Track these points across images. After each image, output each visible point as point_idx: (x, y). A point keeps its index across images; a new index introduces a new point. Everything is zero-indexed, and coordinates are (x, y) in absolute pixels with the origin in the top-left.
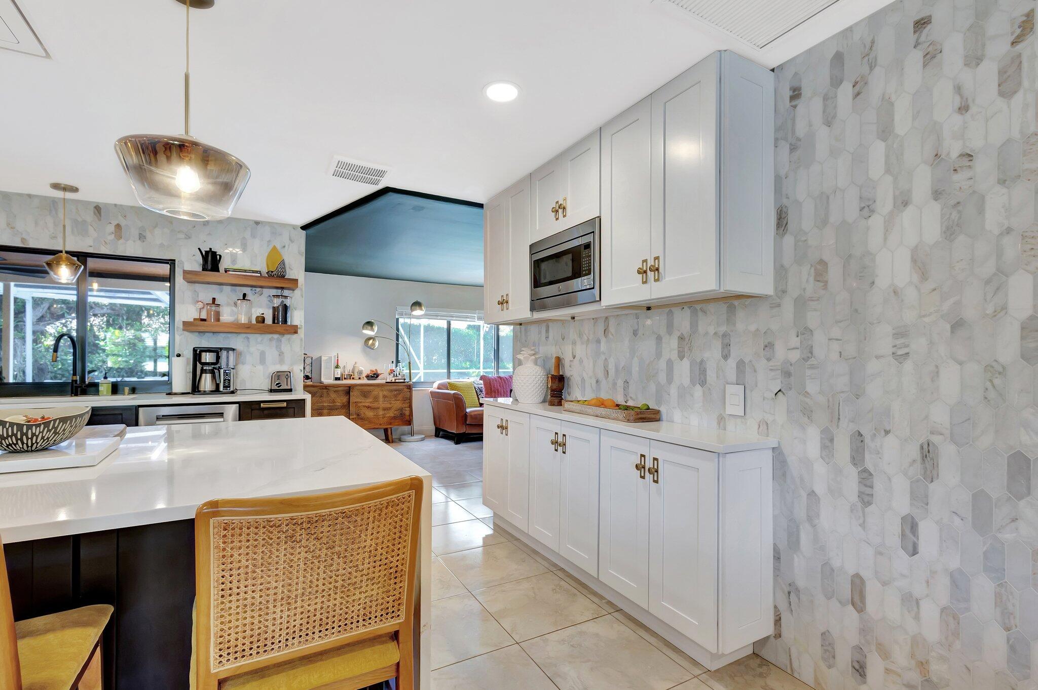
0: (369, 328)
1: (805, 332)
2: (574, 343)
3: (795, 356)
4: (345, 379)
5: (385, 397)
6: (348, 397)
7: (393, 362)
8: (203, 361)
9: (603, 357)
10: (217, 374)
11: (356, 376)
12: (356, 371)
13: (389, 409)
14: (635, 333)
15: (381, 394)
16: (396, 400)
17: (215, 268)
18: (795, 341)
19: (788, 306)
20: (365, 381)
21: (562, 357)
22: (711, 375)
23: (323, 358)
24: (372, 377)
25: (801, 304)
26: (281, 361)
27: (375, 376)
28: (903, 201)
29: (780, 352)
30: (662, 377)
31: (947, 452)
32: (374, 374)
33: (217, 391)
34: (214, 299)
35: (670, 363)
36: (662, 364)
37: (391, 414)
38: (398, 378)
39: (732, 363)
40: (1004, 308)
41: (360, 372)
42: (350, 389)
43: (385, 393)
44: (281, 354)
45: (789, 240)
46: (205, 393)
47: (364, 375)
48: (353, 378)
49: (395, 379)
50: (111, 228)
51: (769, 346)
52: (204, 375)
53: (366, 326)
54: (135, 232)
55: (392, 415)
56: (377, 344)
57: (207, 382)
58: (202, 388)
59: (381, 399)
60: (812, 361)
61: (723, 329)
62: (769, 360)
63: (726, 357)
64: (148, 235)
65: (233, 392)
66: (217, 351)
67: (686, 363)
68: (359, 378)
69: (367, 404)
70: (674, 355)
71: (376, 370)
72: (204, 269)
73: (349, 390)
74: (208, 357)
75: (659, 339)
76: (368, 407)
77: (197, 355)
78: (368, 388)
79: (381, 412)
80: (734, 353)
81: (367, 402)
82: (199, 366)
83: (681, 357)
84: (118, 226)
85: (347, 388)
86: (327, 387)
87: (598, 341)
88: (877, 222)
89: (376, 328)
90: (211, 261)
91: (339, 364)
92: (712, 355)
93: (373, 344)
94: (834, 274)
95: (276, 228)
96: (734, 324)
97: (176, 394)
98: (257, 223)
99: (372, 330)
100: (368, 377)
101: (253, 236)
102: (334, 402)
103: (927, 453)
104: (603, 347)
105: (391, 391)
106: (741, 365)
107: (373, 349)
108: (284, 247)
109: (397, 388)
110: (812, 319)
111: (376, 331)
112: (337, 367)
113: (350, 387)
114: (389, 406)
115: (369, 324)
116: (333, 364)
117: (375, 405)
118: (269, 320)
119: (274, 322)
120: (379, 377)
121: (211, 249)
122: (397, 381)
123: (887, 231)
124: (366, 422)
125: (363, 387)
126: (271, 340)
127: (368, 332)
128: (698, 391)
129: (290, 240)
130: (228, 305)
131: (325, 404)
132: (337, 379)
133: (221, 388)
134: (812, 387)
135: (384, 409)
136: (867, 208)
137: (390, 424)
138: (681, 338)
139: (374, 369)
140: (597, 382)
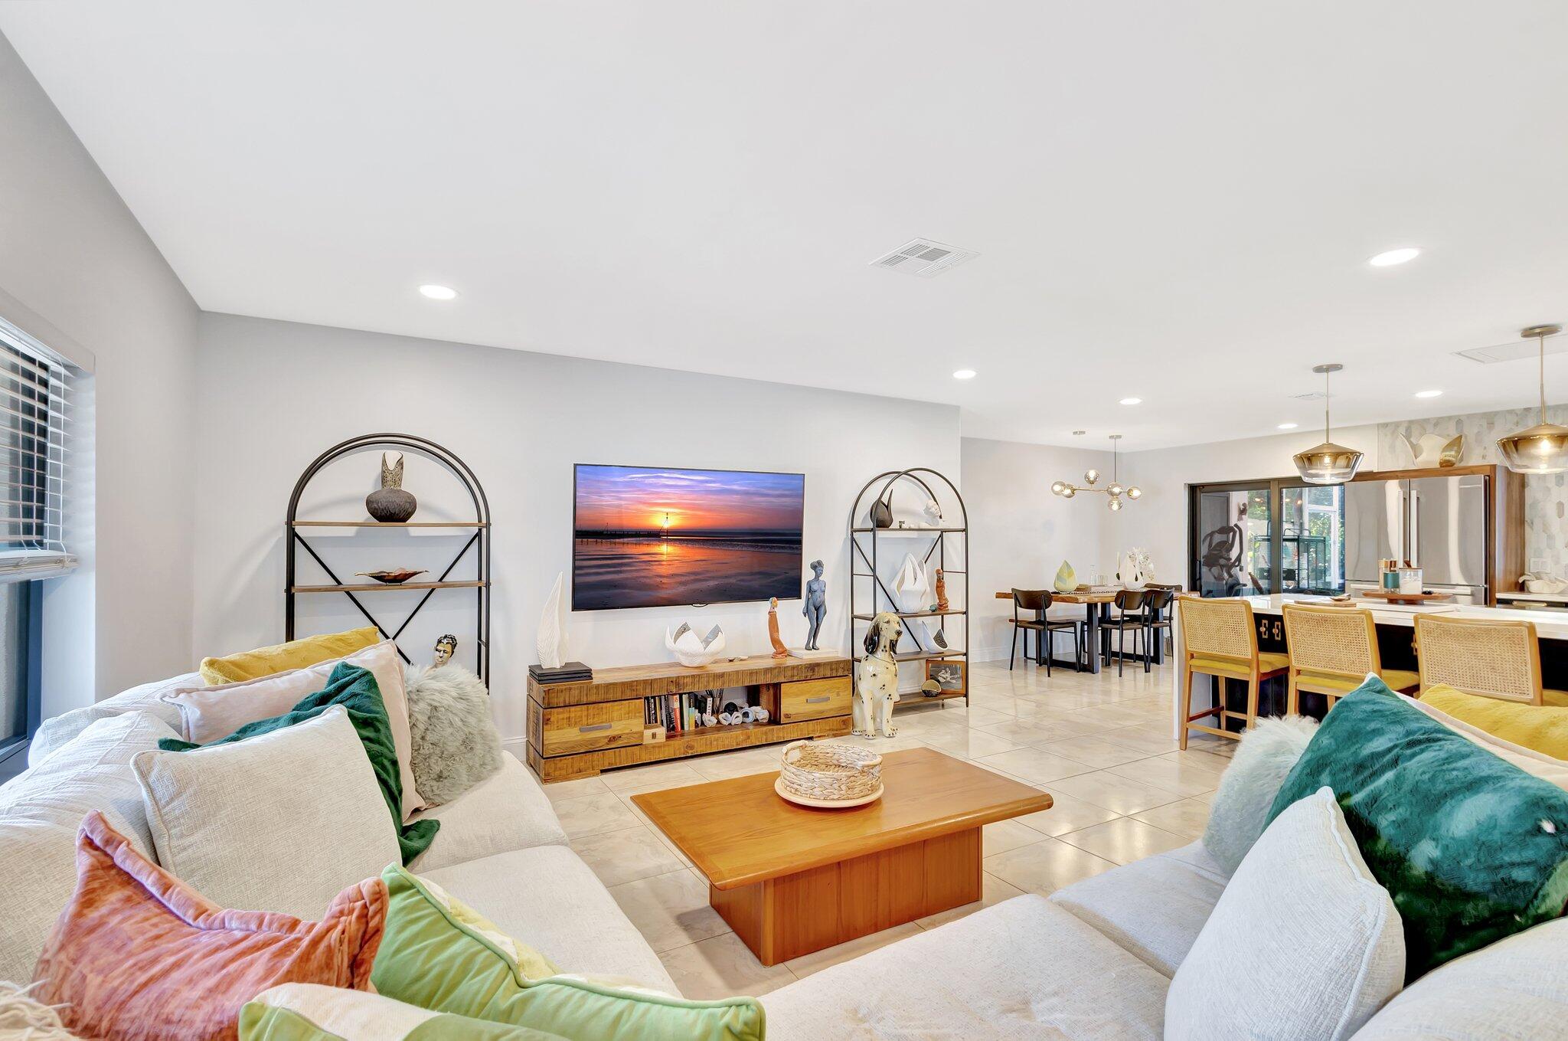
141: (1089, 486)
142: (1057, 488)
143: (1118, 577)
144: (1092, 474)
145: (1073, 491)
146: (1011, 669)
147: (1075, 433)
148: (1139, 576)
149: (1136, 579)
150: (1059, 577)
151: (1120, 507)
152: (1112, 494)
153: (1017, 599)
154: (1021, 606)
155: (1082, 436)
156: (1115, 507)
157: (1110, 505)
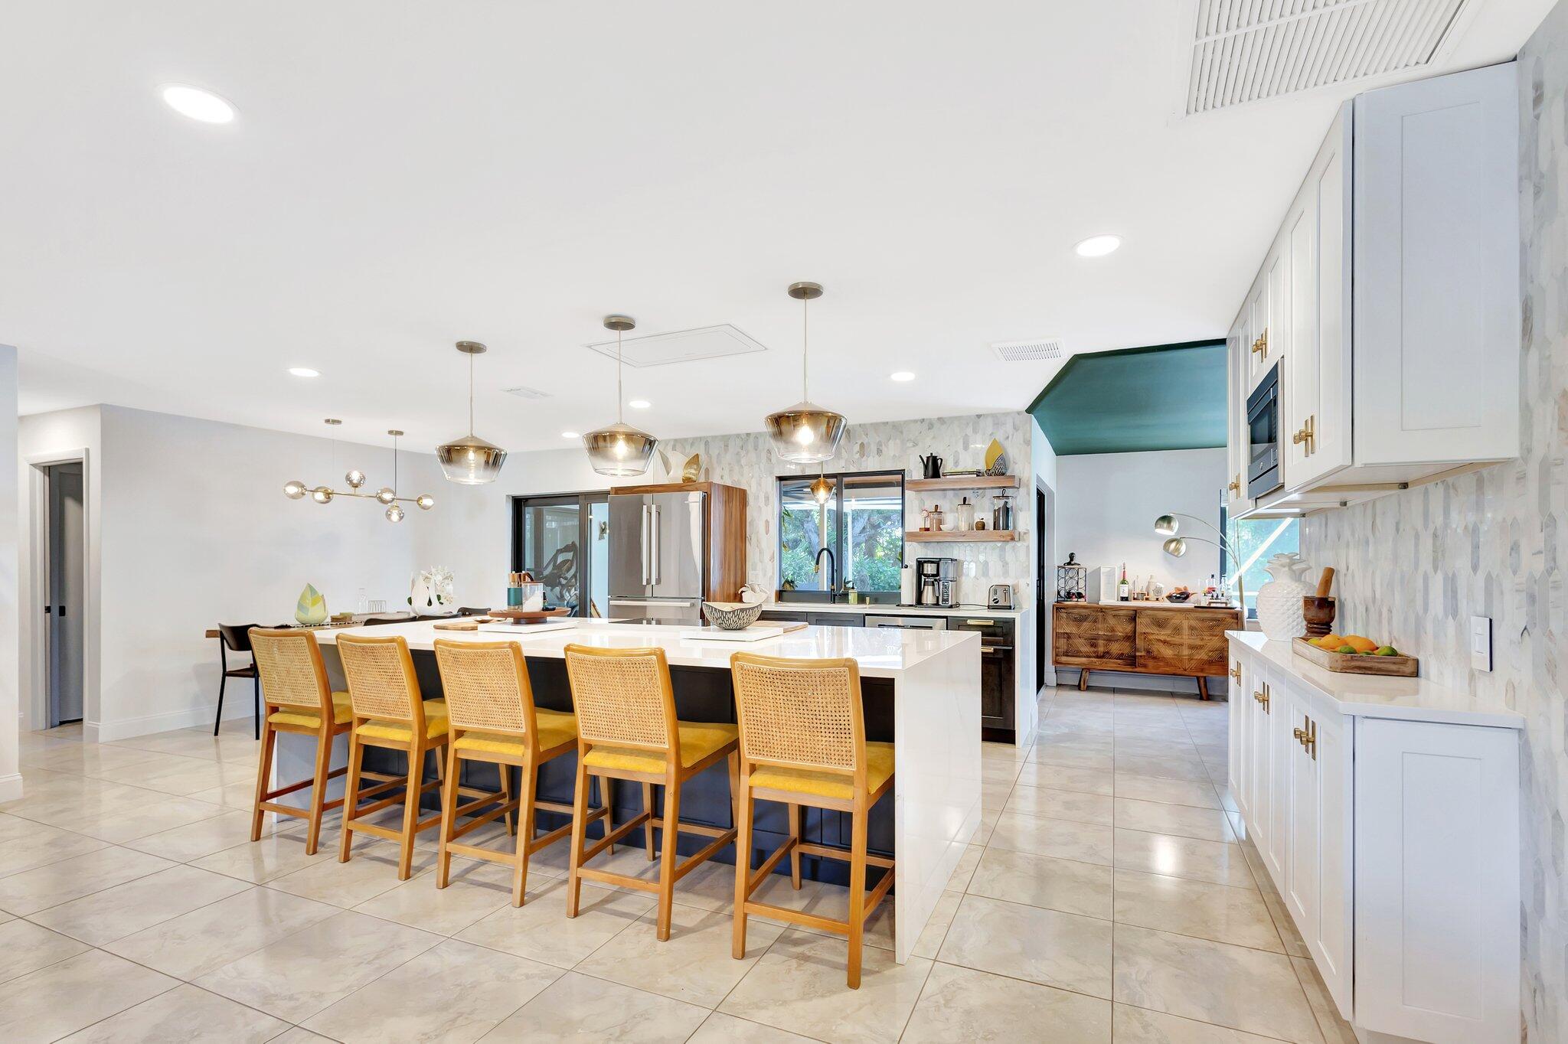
0: (1165, 525)
1: (1549, 522)
2: (1348, 545)
4: (1134, 599)
5: (1192, 628)
6: (1133, 625)
7: (1213, 576)
8: (925, 572)
10: (936, 586)
11: (1152, 596)
12: (1152, 588)
13: (1201, 647)
14: (1397, 528)
15: (1185, 624)
16: (1213, 635)
17: (936, 474)
18: (1539, 539)
19: (1533, 477)
20: (1168, 604)
22: (1462, 599)
23: (1102, 570)
24: (1179, 598)
25: (1546, 472)
26: (1006, 573)
27: (1184, 596)
29: (1525, 559)
30: (1419, 602)
32: (1182, 594)
33: (937, 604)
34: (937, 506)
35: (1426, 579)
36: (1420, 580)
37: (1203, 655)
38: (1219, 601)
39: (1481, 576)
41: (1158, 591)
42: (1136, 614)
43: (1193, 623)
44: (1005, 564)
45: (1534, 356)
46: (927, 606)
47: (1165, 594)
48: (1147, 599)
49: (1210, 603)
50: (857, 448)
51: (1516, 547)
52: (926, 587)
53: (1160, 522)
54: (874, 448)
55: (1206, 657)
56: (1183, 548)
57: (928, 596)
58: (924, 601)
59: (1186, 632)
60: (1554, 575)
61: (1473, 518)
62: (1514, 572)
63: (1475, 568)
64: (884, 448)
65: (951, 607)
66: (937, 562)
67: (1439, 578)
68: (1157, 599)
69: (1162, 638)
70: (1430, 565)
71: (1185, 588)
72: (926, 476)
73: (1134, 616)
74: (929, 569)
75: (1417, 537)
76: (1165, 642)
77: (920, 564)
78: (1164, 613)
79: (1186, 652)
80: (1482, 560)
81: (1163, 634)
82: (923, 577)
83: (1436, 569)
84: (862, 445)
85: (1132, 612)
86: (1103, 610)
87: (1367, 542)
89: (1175, 525)
90: (933, 467)
91: (1127, 579)
92: (1463, 563)
93: (1177, 550)
95: (997, 418)
96: (1483, 511)
97: (903, 606)
98: (979, 416)
99: (1170, 528)
100: (1170, 597)
101: (975, 431)
102: (1113, 630)
104: (1371, 551)
105: (1203, 620)
106: (1489, 579)
107: (1176, 556)
108: (1008, 438)
109: (1216, 616)
110: (1556, 499)
111: (1176, 530)
112: (1124, 582)
113: (1136, 611)
114: (1199, 642)
115: (1166, 519)
116: (1118, 578)
117: (1176, 639)
118: (990, 524)
119: (994, 529)
120: (1192, 598)
121: (932, 454)
122: (1212, 605)
124: (1161, 664)
125: (1156, 612)
126: (993, 549)
127: (1165, 532)
128: (1451, 627)
129: (1015, 428)
130: (951, 511)
131: (1100, 633)
132: (1124, 599)
133: (940, 603)
135: (1192, 647)
137: (1202, 670)
138: (1435, 536)
139: (1182, 587)
141: (352, 490)
142: (292, 490)
143: (410, 601)
144: (355, 477)
145: (328, 495)
146: (216, 734)
147: (328, 421)
148: (435, 600)
149: (430, 603)
150: (301, 606)
151: (401, 518)
152: (383, 501)
153: (223, 638)
154: (231, 648)
155: (336, 426)
156: (395, 517)
157: (388, 516)
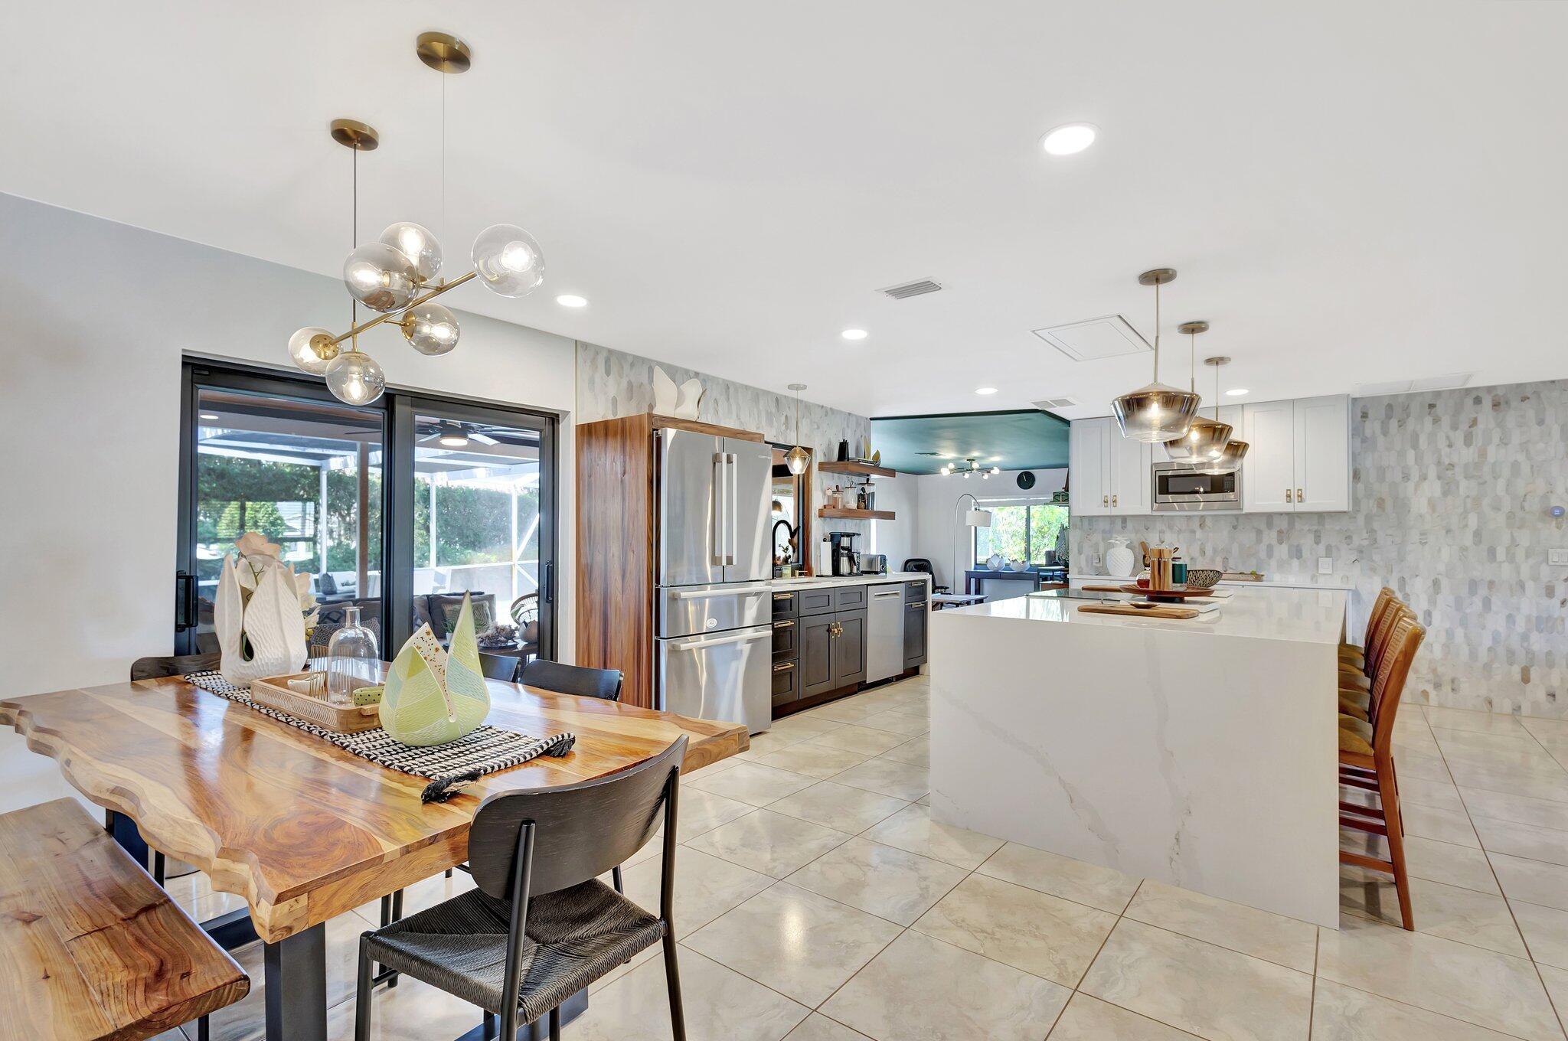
1: (1372, 532)
2: (1162, 532)
3: (1365, 543)
9: (1199, 543)
10: (851, 557)
14: (1235, 527)
18: (1365, 535)
19: (1361, 519)
21: (1145, 542)
22: (1306, 553)
25: (1369, 518)
28: (1424, 478)
29: (1356, 541)
30: (1263, 555)
31: (1445, 583)
35: (1270, 546)
36: (1263, 547)
39: (1322, 546)
40: (1466, 526)
45: (1361, 486)
51: (1349, 538)
60: (1376, 545)
61: (1315, 528)
62: (1348, 544)
63: (1317, 543)
64: (801, 423)
66: (851, 536)
67: (1284, 547)
70: (1274, 542)
72: (840, 458)
74: (845, 542)
75: (1259, 532)
80: (1323, 542)
83: (1280, 543)
87: (1194, 532)
88: (1411, 485)
92: (1307, 542)
94: (1389, 504)
96: (1324, 525)
103: (1436, 583)
104: (1199, 534)
106: (1329, 547)
110: (1376, 525)
121: (843, 440)
123: (1416, 490)
128: (1295, 562)
133: (855, 571)
134: (1376, 558)
136: (1406, 477)
138: (1280, 532)
140: (1192, 559)
